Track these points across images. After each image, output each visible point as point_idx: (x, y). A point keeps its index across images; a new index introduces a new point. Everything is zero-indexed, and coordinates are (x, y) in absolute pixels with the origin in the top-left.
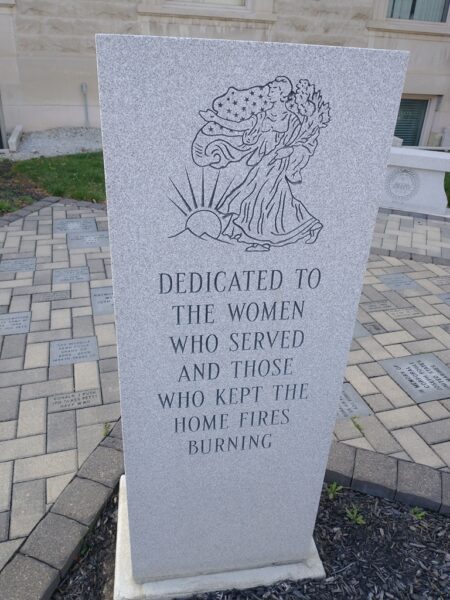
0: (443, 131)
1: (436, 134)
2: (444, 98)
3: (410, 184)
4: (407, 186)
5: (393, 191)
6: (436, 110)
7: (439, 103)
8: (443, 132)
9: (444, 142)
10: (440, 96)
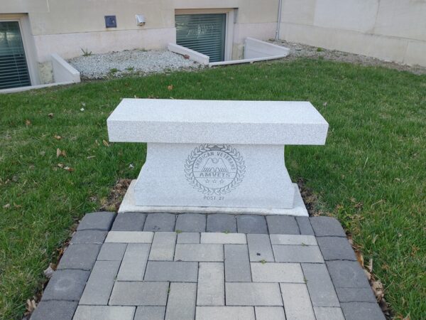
0: (244, 41)
1: (238, 45)
2: (239, 10)
3: (229, 167)
4: (223, 171)
5: (202, 181)
6: (235, 23)
7: (236, 15)
8: (244, 43)
9: (247, 53)
10: (236, 9)
